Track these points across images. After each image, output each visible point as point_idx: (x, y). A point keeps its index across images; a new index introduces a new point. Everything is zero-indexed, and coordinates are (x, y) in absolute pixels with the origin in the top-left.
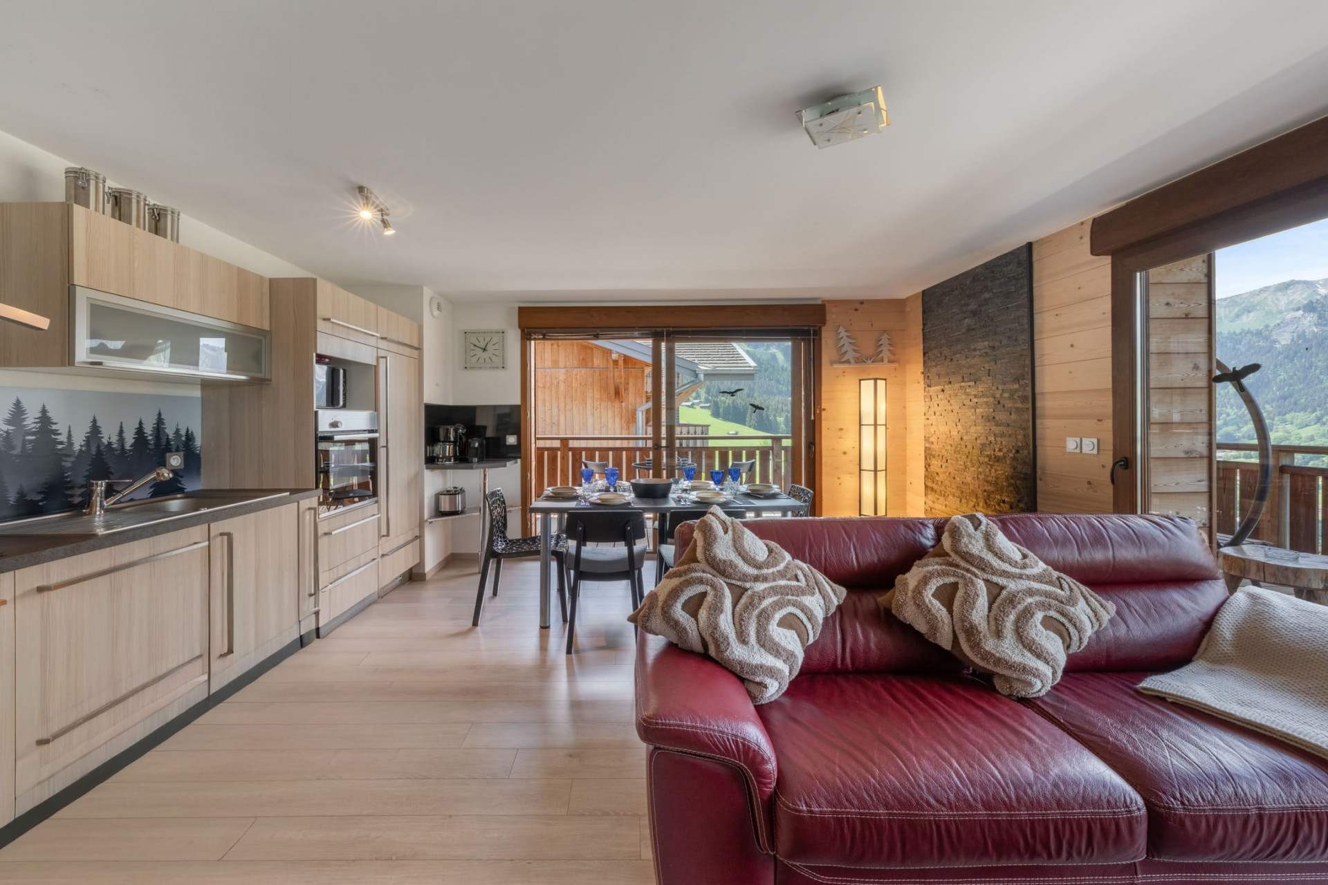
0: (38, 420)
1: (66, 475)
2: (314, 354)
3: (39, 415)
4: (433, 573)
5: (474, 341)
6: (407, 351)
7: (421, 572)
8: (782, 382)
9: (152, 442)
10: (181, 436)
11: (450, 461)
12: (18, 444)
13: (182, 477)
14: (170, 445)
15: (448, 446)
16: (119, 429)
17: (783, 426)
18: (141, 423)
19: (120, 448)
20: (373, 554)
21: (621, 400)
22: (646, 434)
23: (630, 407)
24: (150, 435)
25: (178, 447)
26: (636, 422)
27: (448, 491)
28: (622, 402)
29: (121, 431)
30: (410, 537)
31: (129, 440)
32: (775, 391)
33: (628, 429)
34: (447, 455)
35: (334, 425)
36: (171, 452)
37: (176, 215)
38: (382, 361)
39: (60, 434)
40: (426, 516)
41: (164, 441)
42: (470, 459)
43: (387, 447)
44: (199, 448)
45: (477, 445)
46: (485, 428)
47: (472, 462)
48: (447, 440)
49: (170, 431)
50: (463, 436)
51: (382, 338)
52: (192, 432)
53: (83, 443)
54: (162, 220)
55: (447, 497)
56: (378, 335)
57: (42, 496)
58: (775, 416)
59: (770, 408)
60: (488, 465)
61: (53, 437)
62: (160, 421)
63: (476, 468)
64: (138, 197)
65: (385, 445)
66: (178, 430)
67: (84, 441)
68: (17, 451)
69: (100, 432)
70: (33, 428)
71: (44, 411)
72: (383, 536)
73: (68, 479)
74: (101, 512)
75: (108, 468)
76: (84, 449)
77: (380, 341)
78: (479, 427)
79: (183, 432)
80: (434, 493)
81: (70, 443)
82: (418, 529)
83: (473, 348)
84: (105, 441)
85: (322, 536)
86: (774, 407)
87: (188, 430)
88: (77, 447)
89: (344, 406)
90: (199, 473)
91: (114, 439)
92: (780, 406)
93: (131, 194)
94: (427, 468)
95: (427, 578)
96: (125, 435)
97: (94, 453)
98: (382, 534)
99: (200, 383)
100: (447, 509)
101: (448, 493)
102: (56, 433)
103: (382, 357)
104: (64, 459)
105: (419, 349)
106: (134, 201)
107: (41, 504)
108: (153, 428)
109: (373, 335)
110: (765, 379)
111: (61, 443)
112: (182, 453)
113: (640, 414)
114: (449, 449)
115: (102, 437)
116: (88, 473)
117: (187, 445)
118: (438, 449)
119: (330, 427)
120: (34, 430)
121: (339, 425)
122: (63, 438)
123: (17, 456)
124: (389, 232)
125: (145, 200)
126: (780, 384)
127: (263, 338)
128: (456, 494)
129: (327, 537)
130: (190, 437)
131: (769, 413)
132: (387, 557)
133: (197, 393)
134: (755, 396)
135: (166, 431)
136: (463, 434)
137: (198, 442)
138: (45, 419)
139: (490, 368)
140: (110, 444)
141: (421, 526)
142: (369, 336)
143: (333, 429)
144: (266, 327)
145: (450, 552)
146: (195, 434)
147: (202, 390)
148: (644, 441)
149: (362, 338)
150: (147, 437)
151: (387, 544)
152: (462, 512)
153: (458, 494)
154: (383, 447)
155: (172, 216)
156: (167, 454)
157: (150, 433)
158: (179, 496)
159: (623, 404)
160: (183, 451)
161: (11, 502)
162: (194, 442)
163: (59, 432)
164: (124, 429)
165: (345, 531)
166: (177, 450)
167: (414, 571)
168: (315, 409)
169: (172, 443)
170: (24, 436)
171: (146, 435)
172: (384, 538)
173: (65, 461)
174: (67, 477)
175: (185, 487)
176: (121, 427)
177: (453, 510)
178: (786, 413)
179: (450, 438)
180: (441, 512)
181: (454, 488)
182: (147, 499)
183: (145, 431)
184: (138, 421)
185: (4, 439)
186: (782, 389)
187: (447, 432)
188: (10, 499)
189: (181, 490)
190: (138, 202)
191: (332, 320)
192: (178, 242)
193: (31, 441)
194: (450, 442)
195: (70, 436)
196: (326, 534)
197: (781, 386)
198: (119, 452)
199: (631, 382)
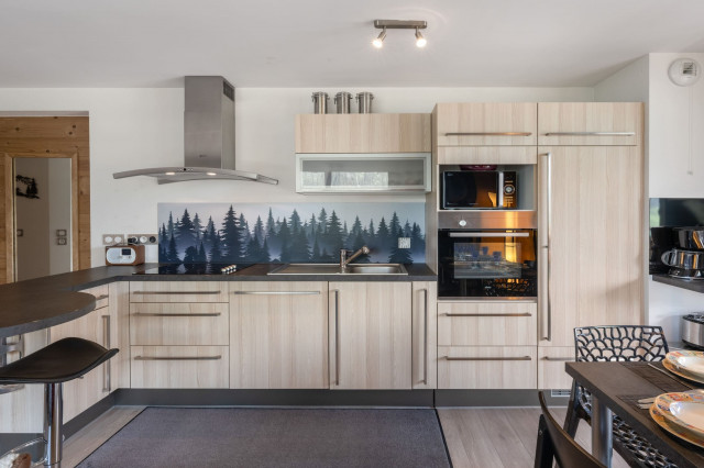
0: (332, 218)
2: (438, 166)
3: (332, 215)
9: (390, 231)
10: (409, 228)
12: (323, 228)
13: (410, 254)
19: (371, 233)
20: (527, 352)
31: (376, 229)
36: (403, 237)
38: (545, 158)
39: (341, 225)
41: (398, 230)
44: (424, 237)
48: (689, 247)
51: (545, 135)
52: (418, 225)
53: (352, 230)
54: (361, 101)
57: (333, 254)
61: (338, 226)
62: (395, 218)
66: (407, 224)
69: (360, 224)
70: (329, 222)
71: (334, 213)
72: (546, 338)
79: (411, 225)
81: (346, 229)
84: (363, 229)
85: (442, 315)
87: (415, 224)
88: (349, 232)
90: (423, 252)
91: (368, 228)
96: (374, 226)
97: (357, 235)
103: (546, 154)
104: (343, 237)
106: (343, 97)
108: (391, 222)
109: (527, 135)
111: (342, 229)
114: (691, 259)
115: (361, 227)
117: (414, 233)
123: (323, 234)
127: (424, 158)
130: (416, 229)
133: (422, 200)
135: (400, 224)
137: (423, 232)
140: (366, 231)
142: (521, 137)
144: (427, 149)
146: (420, 227)
149: (507, 141)
151: (552, 350)
154: (546, 247)
156: (400, 239)
157: (389, 225)
160: (411, 237)
162: (420, 232)
166: (407, 236)
169: (404, 232)
170: (326, 225)
171: (386, 226)
172: (544, 340)
175: (411, 260)
176: (372, 222)
179: (694, 243)
184: (382, 218)
185: (318, 226)
188: (320, 253)
193: (329, 228)
194: (695, 249)
195: (345, 226)
198: (370, 236)
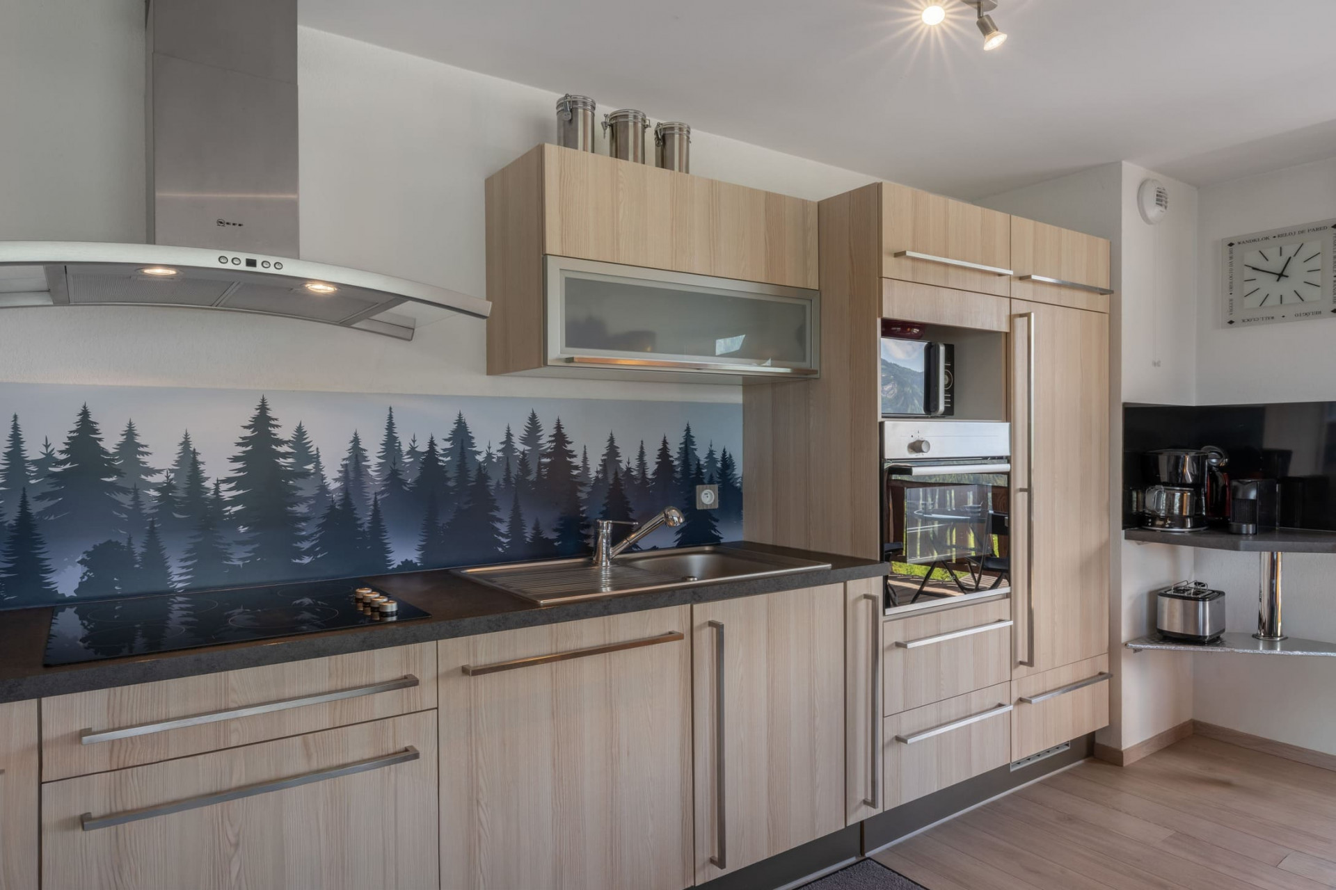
0: (553, 439)
1: (581, 509)
2: (879, 321)
3: (554, 432)
4: (1142, 755)
5: (1253, 258)
6: (1081, 299)
7: (1114, 746)
9: (679, 469)
10: (715, 461)
11: (1183, 525)
12: (533, 467)
13: (717, 521)
14: (702, 474)
15: (1178, 495)
16: (639, 450)
18: (665, 442)
19: (640, 476)
20: (999, 695)
24: (676, 459)
25: (711, 477)
27: (1177, 589)
29: (642, 454)
30: (1086, 673)
31: (652, 466)
34: (1176, 511)
35: (916, 447)
36: (703, 484)
37: (685, 132)
38: (1020, 323)
39: (575, 456)
40: (1125, 634)
41: (693, 468)
42: (1234, 525)
43: (1029, 490)
44: (739, 480)
45: (1253, 495)
46: (1286, 455)
47: (1239, 533)
48: (1176, 480)
49: (701, 454)
50: (1218, 474)
51: (1021, 278)
52: (730, 456)
53: (599, 468)
54: (668, 143)
55: (1178, 603)
56: (1011, 273)
57: (557, 534)
60: (1280, 543)
61: (568, 459)
62: (688, 440)
63: (1248, 549)
64: (635, 117)
65: (1026, 486)
66: (711, 453)
67: (600, 465)
68: (532, 477)
69: (617, 455)
70: (547, 449)
71: (558, 427)
72: (1021, 663)
73: (584, 515)
74: (607, 563)
75: (628, 502)
76: (600, 476)
77: (1017, 284)
78: (1270, 453)
79: (718, 456)
80: (1146, 590)
81: (586, 469)
82: (1106, 657)
83: (1249, 274)
84: (623, 466)
85: (890, 648)
87: (725, 452)
88: (593, 474)
89: (949, 413)
90: (739, 515)
91: (634, 464)
93: (626, 116)
94: (1127, 537)
95: (1126, 763)
96: (646, 458)
97: (611, 482)
98: (1020, 659)
99: (741, 383)
100: (1177, 628)
101: (1179, 593)
102: (570, 454)
103: (1021, 316)
104: (580, 488)
105: (1111, 292)
106: (631, 124)
107: (556, 544)
108: (680, 449)
109: (1000, 275)
111: (576, 468)
112: (716, 486)
114: (1180, 501)
115: (620, 461)
116: (604, 508)
117: (723, 473)
118: (1157, 500)
119: (910, 452)
120: (549, 450)
121: (924, 447)
122: (577, 461)
123: (533, 482)
124: (995, 42)
125: (644, 121)
127: (807, 303)
128: (1197, 600)
129: (901, 650)
130: (727, 463)
132: (1028, 705)
133: (737, 398)
135: (696, 453)
136: (1221, 469)
137: (739, 471)
138: (560, 438)
139: (1297, 315)
140: (629, 470)
141: (1114, 650)
142: (992, 278)
143: (914, 456)
144: (814, 285)
145: (1186, 718)
146: (734, 458)
147: (744, 393)
149: (975, 282)
150: (673, 461)
151: (1027, 682)
152: (1215, 640)
153: (1204, 599)
154: (1022, 490)
155: (680, 135)
156: (698, 487)
157: (676, 456)
158: (707, 548)
160: (718, 483)
161: (528, 540)
162: (733, 470)
163: (574, 453)
164: (646, 450)
165: (939, 643)
166: (711, 482)
167: (1098, 740)
168: (880, 419)
169: (704, 471)
170: (540, 459)
171: (671, 459)
172: (1022, 667)
173: (581, 491)
174: (583, 512)
175: (720, 536)
176: (642, 448)
177: (1191, 632)
179: (1183, 475)
180: (1161, 632)
181: (1197, 584)
182: (673, 548)
183: (671, 453)
184: (662, 439)
185: (520, 461)
187: (1178, 463)
188: (526, 535)
189: (715, 541)
190: (635, 124)
191: (909, 253)
192: (687, 172)
193: (546, 465)
194: (1184, 485)
195: (585, 459)
196: (898, 645)
198: (639, 482)
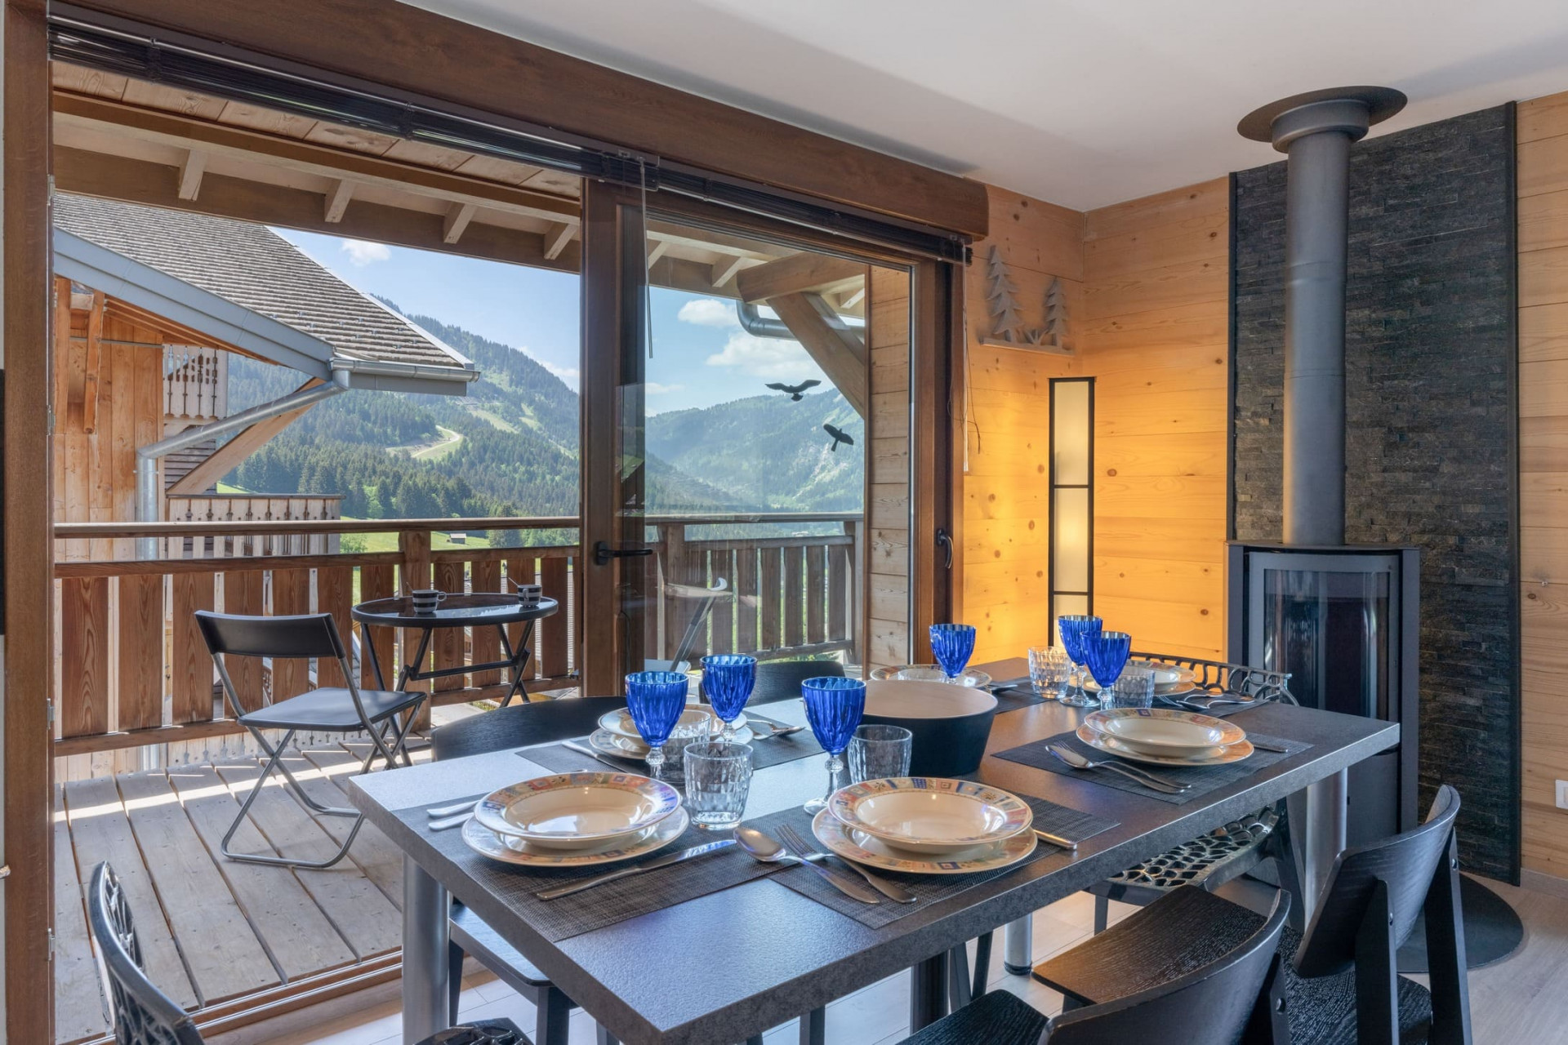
8: (373, 418)
17: (376, 502)
21: (88, 426)
22: (167, 518)
23: (117, 445)
26: (135, 487)
28: (90, 431)
32: (358, 433)
33: (111, 505)
58: (360, 483)
59: (350, 466)
86: (357, 465)
92: (370, 463)
110: (338, 410)
113: (151, 463)
126: (369, 421)
131: (347, 478)
134: (317, 441)
148: (162, 540)
159: (94, 438)
178: (383, 477)
186: (372, 431)
197: (370, 425)
199: (121, 378)
